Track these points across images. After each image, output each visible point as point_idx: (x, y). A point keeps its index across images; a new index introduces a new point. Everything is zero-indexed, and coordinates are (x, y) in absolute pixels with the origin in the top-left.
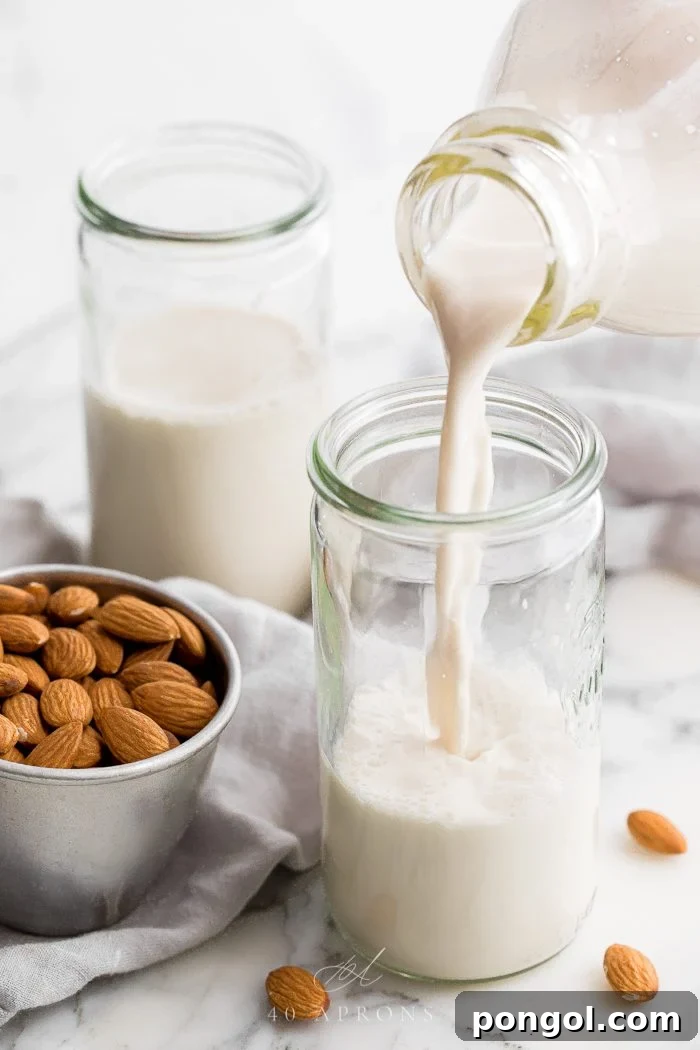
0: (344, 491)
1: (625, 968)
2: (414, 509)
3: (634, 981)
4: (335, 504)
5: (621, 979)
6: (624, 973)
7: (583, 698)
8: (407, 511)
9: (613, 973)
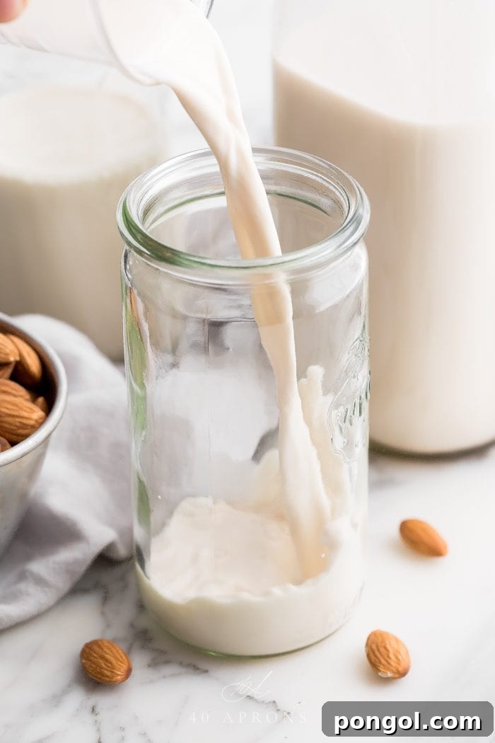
0: (147, 241)
1: (382, 650)
2: (201, 255)
3: (389, 660)
4: (140, 252)
5: (379, 659)
6: (381, 653)
7: (347, 420)
8: (194, 256)
9: (371, 652)
